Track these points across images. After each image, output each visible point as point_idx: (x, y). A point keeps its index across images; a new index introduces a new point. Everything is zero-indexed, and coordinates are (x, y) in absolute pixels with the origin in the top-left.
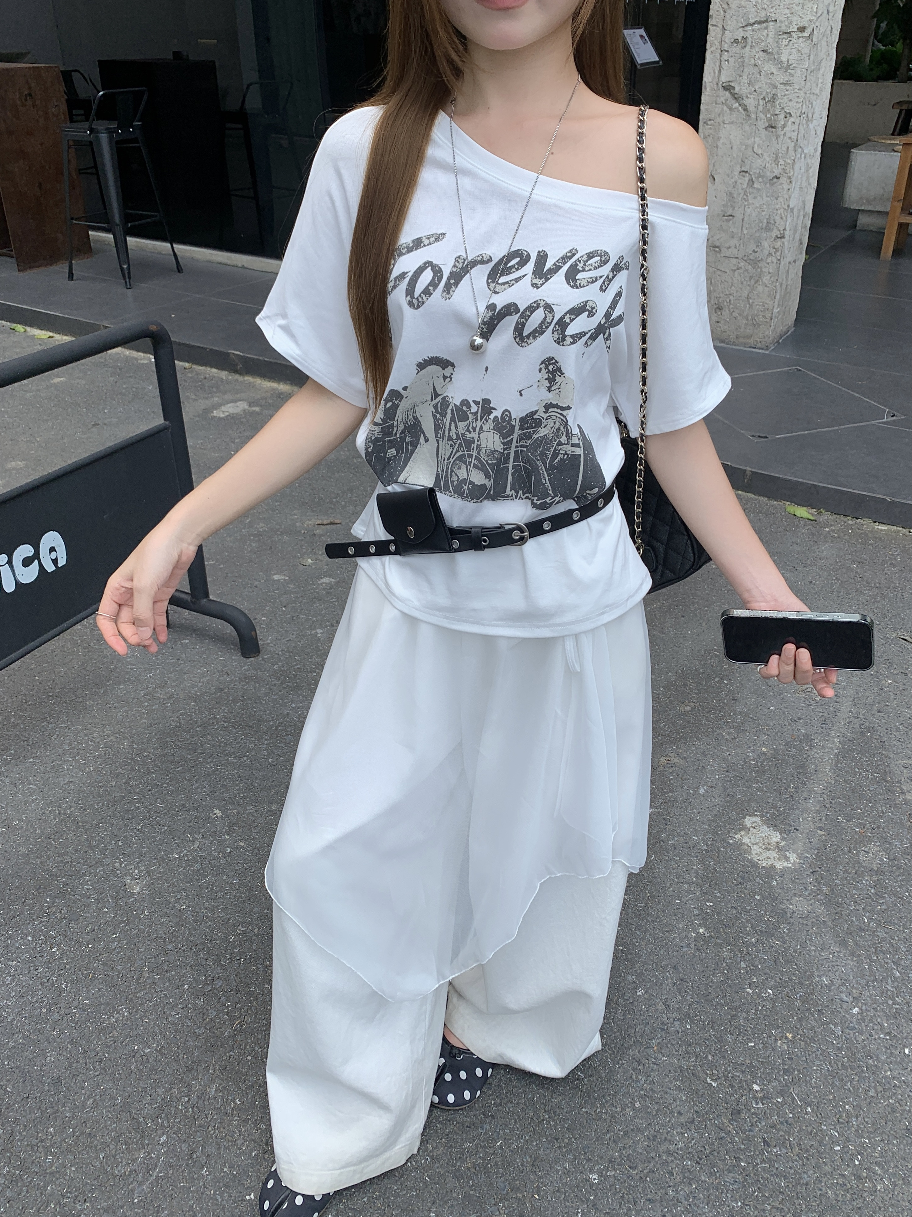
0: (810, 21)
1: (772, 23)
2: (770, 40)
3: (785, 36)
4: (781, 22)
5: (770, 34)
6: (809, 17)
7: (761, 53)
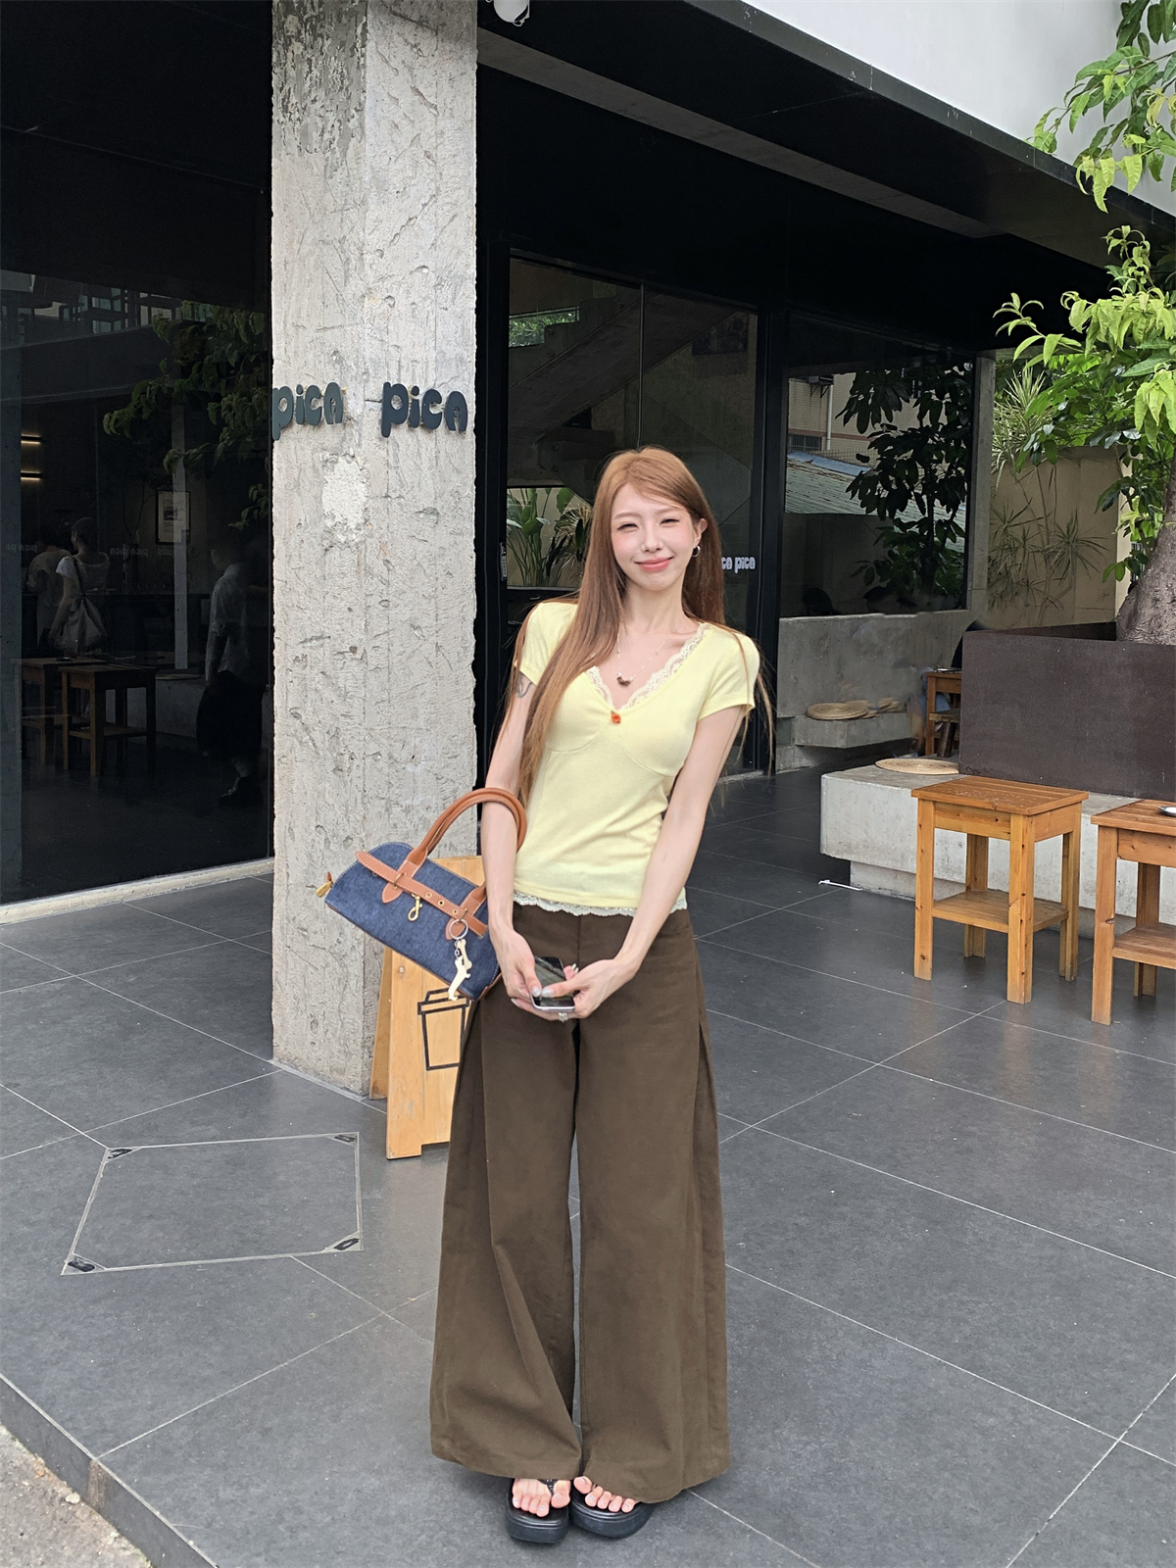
0: (361, 640)
1: (328, 640)
2: (327, 661)
3: (340, 657)
4: (335, 639)
5: (326, 652)
6: (358, 636)
7: (321, 675)
